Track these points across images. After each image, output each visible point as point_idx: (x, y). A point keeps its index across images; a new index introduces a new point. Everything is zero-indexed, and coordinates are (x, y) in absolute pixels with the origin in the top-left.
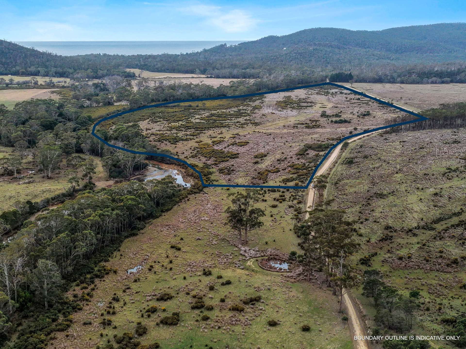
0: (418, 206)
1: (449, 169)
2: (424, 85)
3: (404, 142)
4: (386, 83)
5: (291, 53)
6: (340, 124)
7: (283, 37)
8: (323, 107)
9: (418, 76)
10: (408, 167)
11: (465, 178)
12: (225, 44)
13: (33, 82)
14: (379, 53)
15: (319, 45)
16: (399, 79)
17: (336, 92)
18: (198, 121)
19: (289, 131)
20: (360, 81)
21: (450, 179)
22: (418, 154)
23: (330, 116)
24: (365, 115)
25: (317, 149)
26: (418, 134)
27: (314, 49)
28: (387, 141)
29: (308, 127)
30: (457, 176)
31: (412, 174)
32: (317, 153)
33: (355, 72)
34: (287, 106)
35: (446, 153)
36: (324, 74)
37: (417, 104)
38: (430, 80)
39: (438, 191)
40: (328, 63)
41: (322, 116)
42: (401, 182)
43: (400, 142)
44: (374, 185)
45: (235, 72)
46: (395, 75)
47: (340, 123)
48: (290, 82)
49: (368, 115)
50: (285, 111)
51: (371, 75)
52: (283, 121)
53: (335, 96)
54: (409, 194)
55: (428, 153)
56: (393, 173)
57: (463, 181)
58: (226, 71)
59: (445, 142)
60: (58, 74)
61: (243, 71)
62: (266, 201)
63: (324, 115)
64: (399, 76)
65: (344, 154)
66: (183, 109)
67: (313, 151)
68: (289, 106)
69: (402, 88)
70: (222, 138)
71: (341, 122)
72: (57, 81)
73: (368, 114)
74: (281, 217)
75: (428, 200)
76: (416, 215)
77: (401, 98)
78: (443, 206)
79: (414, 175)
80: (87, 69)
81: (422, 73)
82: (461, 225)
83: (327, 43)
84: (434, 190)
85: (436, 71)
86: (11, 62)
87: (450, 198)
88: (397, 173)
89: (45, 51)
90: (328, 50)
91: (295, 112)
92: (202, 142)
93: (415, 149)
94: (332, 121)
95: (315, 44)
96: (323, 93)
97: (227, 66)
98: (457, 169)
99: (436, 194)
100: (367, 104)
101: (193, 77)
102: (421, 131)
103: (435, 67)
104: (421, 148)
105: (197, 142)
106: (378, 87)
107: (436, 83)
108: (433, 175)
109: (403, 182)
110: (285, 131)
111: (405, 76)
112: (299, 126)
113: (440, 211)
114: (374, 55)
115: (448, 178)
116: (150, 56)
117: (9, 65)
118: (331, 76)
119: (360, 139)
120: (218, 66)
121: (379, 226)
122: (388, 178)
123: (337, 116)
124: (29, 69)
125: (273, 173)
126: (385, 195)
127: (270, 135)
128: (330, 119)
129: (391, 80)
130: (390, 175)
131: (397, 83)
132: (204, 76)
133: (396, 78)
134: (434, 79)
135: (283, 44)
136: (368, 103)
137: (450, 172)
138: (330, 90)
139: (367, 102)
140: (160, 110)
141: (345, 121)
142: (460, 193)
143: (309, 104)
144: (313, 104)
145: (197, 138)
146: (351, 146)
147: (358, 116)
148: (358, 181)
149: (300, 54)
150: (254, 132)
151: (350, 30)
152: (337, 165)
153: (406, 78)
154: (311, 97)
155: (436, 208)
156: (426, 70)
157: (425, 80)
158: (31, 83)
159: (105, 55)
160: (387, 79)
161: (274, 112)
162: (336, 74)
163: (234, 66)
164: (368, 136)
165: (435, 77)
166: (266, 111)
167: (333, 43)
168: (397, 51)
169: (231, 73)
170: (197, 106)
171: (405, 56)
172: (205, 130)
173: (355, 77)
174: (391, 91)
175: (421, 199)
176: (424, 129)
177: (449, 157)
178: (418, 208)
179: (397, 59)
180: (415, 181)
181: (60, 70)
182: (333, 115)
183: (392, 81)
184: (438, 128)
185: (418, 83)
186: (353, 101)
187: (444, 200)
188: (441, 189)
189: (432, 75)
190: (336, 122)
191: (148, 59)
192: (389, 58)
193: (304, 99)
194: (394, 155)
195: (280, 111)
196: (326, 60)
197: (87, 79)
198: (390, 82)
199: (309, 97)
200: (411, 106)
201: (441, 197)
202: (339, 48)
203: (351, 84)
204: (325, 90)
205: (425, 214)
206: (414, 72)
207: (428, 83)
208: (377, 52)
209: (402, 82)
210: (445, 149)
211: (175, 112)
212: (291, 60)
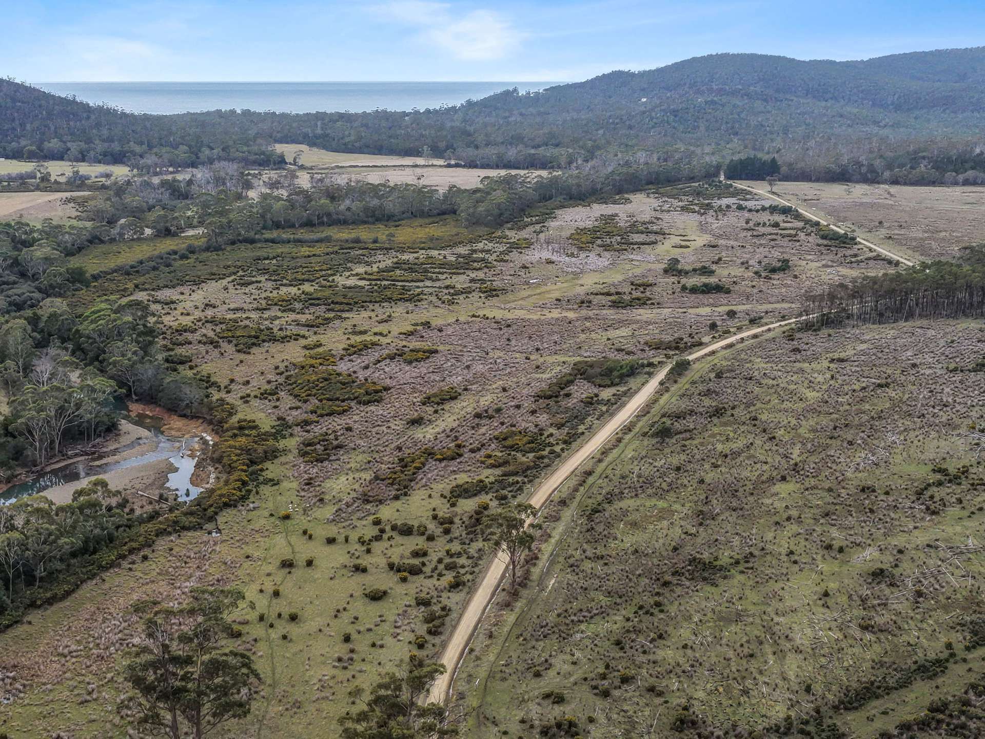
0: (811, 624)
1: (940, 471)
2: (946, 189)
3: (841, 360)
4: (858, 182)
5: (653, 110)
6: (701, 296)
7: (643, 74)
8: (681, 247)
9: (933, 168)
10: (823, 455)
11: (981, 509)
12: (515, 90)
13: (39, 175)
14: (855, 111)
15: (720, 92)
16: (887, 174)
17: (728, 207)
18: (352, 282)
19: (565, 314)
20: (796, 179)
21: (934, 513)
22: (867, 407)
23: (687, 273)
24: (774, 270)
25: (598, 381)
26: (888, 333)
27: (706, 102)
28: (798, 357)
29: (615, 305)
30: (960, 501)
31: (827, 485)
32: (596, 391)
33: (787, 156)
34: (593, 243)
35: (945, 406)
36: (715, 160)
37: (915, 239)
38: (961, 178)
39: (886, 561)
40: (736, 134)
41: (666, 271)
42: (785, 516)
43: (832, 361)
44: (701, 524)
45: (512, 153)
46: (878, 163)
47: (703, 292)
48: (626, 180)
49: (784, 270)
50: (583, 255)
51: (823, 162)
52: (565, 285)
53: (725, 215)
54: (796, 568)
55: (896, 405)
56: (771, 480)
57: (972, 524)
58: (491, 152)
59: (952, 366)
60: (109, 158)
61: (533, 151)
62: (364, 570)
63: (672, 269)
64: (890, 167)
65: (666, 396)
66: (336, 248)
67: (587, 385)
68: (599, 242)
69: (892, 196)
70: (381, 334)
71: (707, 289)
72: (97, 174)
73: (784, 266)
74: (374, 645)
75: (850, 597)
76: (793, 666)
77: (880, 223)
78: (892, 627)
79: (830, 490)
80: (176, 147)
81: (944, 158)
82: (933, 725)
83: (740, 87)
84: (877, 554)
85: (978, 155)
86: (14, 129)
87: (919, 594)
88: (784, 478)
89: (101, 104)
90: (740, 104)
91: (605, 260)
92: (321, 345)
93: (864, 388)
94: (684, 288)
95: (711, 90)
96: (697, 208)
97: (500, 140)
98: (965, 471)
99: (878, 575)
100: (793, 238)
101: (416, 166)
102: (902, 324)
103: (976, 144)
104: (880, 386)
105: (305, 347)
106: (834, 192)
107: (974, 183)
108: (887, 493)
109: (789, 519)
110: (555, 314)
111: (901, 166)
112: (596, 300)
113: (877, 648)
114: (841, 116)
115: (928, 509)
116: (341, 116)
117: (7, 136)
118: (728, 166)
119: (730, 346)
120: (480, 138)
121: (661, 709)
122: (751, 499)
123: (705, 271)
124: (47, 145)
125: (440, 460)
126: (721, 568)
127: (509, 326)
128: (684, 281)
129: (869, 176)
130: (762, 485)
131: (883, 183)
132: (441, 162)
133: (880, 171)
134: (970, 174)
135: (643, 90)
136: (796, 235)
137: (940, 484)
138: (719, 199)
139: (792, 232)
140: (279, 251)
141: (719, 289)
142: (957, 572)
143: (652, 238)
144: (659, 238)
145: (315, 333)
146: (698, 370)
147: (756, 273)
148: (661, 504)
149: (675, 113)
150: (474, 316)
151: (793, 60)
152: (628, 437)
153: (904, 171)
154: (665, 216)
155: (868, 636)
156: (953, 153)
157: (950, 175)
158: (35, 178)
159: (246, 113)
160: (860, 174)
161: (554, 258)
162: (741, 162)
163: (517, 139)
164: (755, 336)
165: (973, 168)
166: (536, 255)
167: (752, 88)
168: (898, 108)
169: (500, 156)
170: (375, 241)
171: (916, 118)
172: (350, 310)
173: (784, 169)
174: (862, 204)
175: (826, 594)
176: (910, 316)
177: (949, 424)
178: (808, 631)
179: (896, 125)
180: (827, 515)
181: (116, 147)
182: (695, 270)
183: (871, 177)
184: (948, 316)
185: (933, 183)
186: (762, 230)
187: (900, 601)
188: (900, 552)
189: (967, 166)
190: (694, 290)
191: (336, 121)
192: (876, 123)
193: (644, 223)
194: (800, 406)
195: (572, 255)
196: (733, 127)
197: (171, 169)
198: (865, 180)
199: (658, 219)
200: (901, 244)
201: (892, 585)
202: (766, 100)
203: (771, 185)
204: (704, 199)
205: (823, 661)
206: (924, 158)
207: (956, 184)
208: (852, 109)
209: (895, 182)
210: (947, 390)
211: (314, 255)
212: (653, 127)
